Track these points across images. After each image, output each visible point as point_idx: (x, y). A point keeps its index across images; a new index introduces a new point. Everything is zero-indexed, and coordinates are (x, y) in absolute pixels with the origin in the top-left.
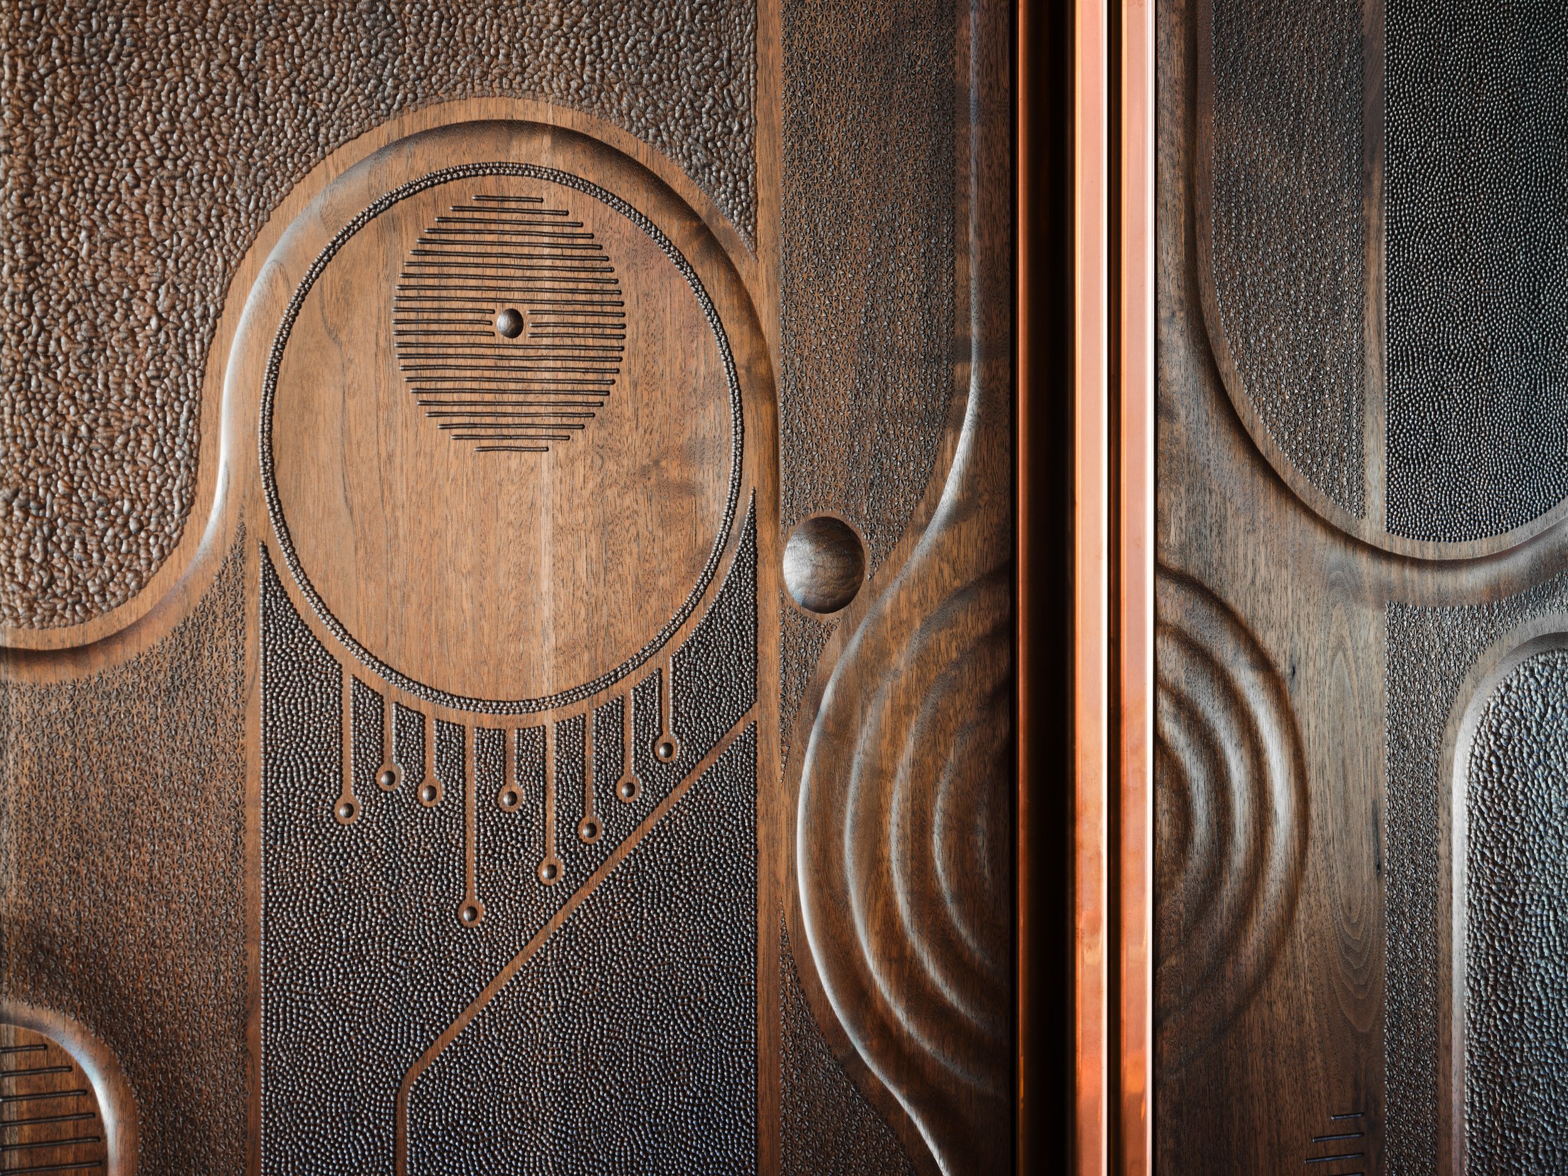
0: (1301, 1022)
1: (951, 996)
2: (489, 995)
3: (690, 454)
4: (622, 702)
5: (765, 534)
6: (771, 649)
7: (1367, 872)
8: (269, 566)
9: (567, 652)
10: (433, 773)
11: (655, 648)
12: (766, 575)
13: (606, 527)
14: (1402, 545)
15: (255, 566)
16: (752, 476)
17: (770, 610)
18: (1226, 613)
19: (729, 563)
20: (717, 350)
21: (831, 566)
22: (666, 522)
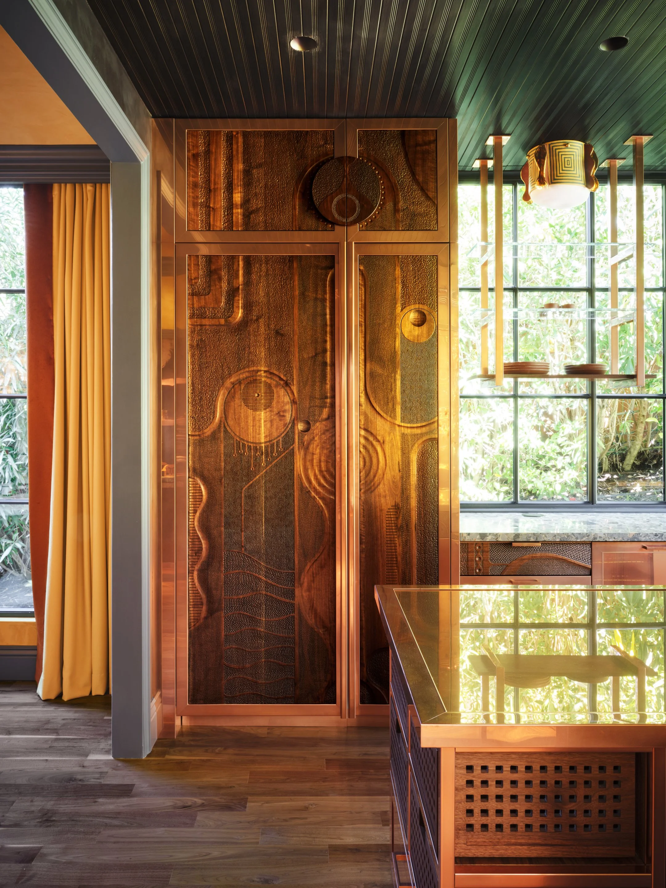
0: (385, 492)
1: (325, 484)
2: (255, 479)
3: (285, 411)
4: (274, 443)
5: (296, 422)
6: (296, 437)
7: (397, 471)
8: (224, 425)
9: (266, 437)
10: (247, 451)
11: (279, 436)
12: (296, 427)
13: (271, 421)
14: (403, 424)
15: (223, 426)
16: (293, 415)
17: (296, 432)
18: (372, 434)
19: (290, 426)
20: (288, 398)
21: (306, 426)
22: (280, 420)
